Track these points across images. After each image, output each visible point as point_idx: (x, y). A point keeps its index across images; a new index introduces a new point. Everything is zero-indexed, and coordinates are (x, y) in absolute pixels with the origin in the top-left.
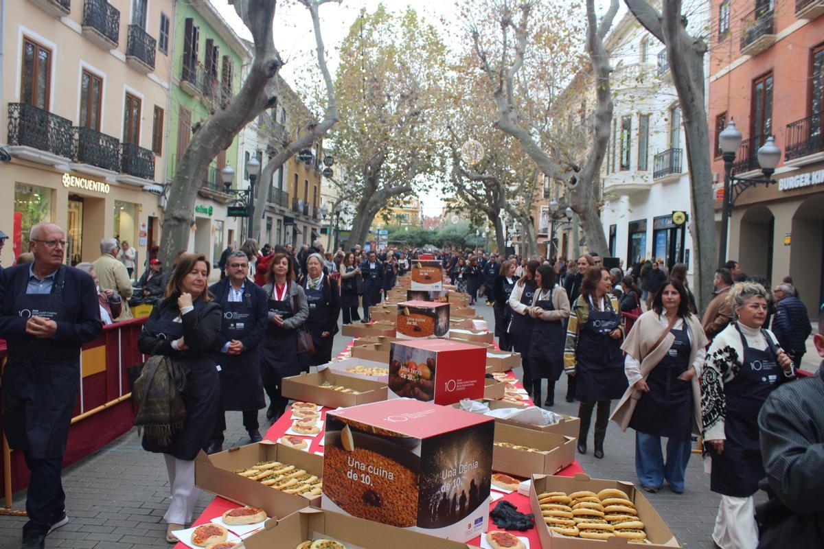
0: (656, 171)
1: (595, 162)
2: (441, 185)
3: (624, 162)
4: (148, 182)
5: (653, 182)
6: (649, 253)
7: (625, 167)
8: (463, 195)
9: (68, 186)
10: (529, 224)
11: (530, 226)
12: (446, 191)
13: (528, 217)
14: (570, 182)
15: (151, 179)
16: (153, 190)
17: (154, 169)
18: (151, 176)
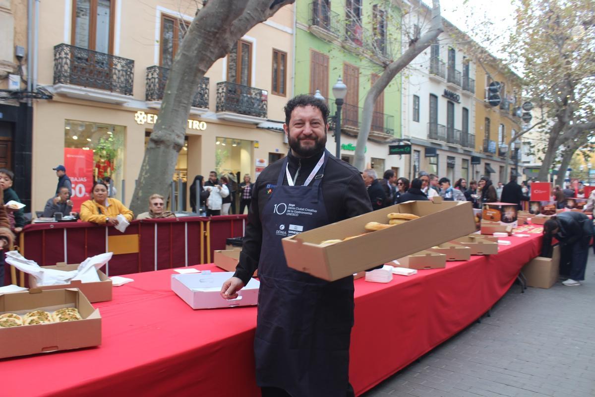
4: (262, 120)
9: (143, 123)
15: (264, 117)
16: (272, 128)
17: (267, 106)
18: (265, 115)
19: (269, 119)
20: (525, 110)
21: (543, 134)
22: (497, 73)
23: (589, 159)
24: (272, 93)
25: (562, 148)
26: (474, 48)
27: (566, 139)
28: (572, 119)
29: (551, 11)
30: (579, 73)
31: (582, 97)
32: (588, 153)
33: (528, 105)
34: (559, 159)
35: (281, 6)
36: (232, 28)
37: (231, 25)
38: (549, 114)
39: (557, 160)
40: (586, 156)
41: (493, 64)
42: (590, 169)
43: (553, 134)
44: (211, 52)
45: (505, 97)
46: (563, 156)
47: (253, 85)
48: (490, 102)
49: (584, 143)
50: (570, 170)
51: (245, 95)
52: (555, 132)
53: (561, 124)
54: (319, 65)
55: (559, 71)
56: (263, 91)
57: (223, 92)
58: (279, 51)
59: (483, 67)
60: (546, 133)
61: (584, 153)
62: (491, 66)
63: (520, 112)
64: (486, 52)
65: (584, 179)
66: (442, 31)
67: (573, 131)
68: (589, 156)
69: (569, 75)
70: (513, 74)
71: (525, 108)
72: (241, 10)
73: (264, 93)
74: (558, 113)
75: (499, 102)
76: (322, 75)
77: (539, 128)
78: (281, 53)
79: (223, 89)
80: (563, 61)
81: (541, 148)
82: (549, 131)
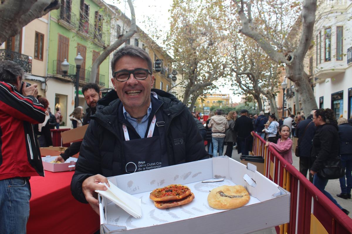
0: (349, 58)
1: (304, 43)
2: (231, 83)
3: (327, 57)
4: (28, 74)
5: (347, 66)
6: (345, 111)
7: (327, 60)
8: (241, 87)
10: (272, 98)
11: (273, 99)
12: (233, 85)
13: (271, 94)
14: (287, 59)
15: (30, 72)
16: (34, 80)
17: (31, 66)
18: (30, 71)
19: (32, 74)
20: (173, 75)
21: (182, 88)
22: (160, 55)
23: (204, 102)
24: (34, 58)
25: (191, 96)
26: (149, 40)
27: (194, 91)
28: (196, 81)
29: (187, 26)
30: (200, 58)
31: (200, 70)
32: (203, 98)
33: (175, 72)
34: (190, 101)
35: (51, 10)
36: (20, 20)
37: (20, 17)
38: (185, 78)
39: (189, 102)
40: (203, 100)
41: (158, 50)
42: (204, 107)
43: (187, 88)
44: (6, 33)
45: (163, 67)
46: (192, 100)
47: (23, 52)
48: (156, 70)
49: (201, 94)
50: (195, 107)
51: (18, 58)
52: (188, 87)
53: (191, 84)
54: (63, 44)
55: (191, 56)
56: (29, 57)
57: (3, 55)
58: (39, 33)
59: (153, 50)
60: (184, 87)
61: (202, 99)
62: (157, 51)
63: (171, 76)
64: (155, 43)
65: (201, 112)
66: (136, 32)
67: (197, 87)
68: (204, 100)
69: (195, 59)
70: (168, 55)
71: (173, 74)
72: (28, 10)
73: (30, 58)
74: (190, 77)
75: (160, 70)
76: (64, 49)
77: (180, 85)
78: (40, 34)
79: (3, 54)
80: (193, 51)
81: (181, 95)
82: (185, 87)
